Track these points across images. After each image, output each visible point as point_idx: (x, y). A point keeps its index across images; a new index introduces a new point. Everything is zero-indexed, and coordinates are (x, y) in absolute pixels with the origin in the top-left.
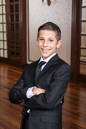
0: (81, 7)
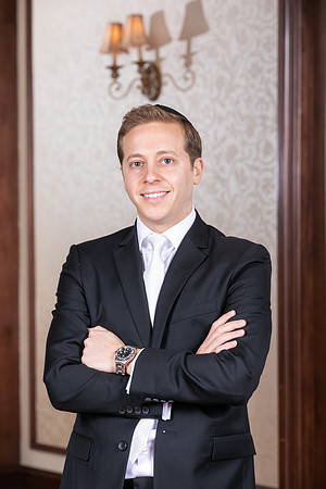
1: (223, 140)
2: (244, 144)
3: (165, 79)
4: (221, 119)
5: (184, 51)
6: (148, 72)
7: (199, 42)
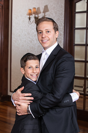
0: (74, 29)
6: (36, 19)
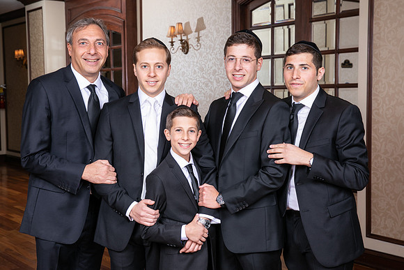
1: (211, 68)
2: (219, 69)
3: (190, 46)
4: (210, 60)
5: (197, 36)
6: (184, 44)
7: (202, 32)
